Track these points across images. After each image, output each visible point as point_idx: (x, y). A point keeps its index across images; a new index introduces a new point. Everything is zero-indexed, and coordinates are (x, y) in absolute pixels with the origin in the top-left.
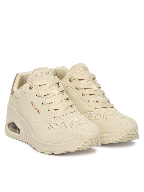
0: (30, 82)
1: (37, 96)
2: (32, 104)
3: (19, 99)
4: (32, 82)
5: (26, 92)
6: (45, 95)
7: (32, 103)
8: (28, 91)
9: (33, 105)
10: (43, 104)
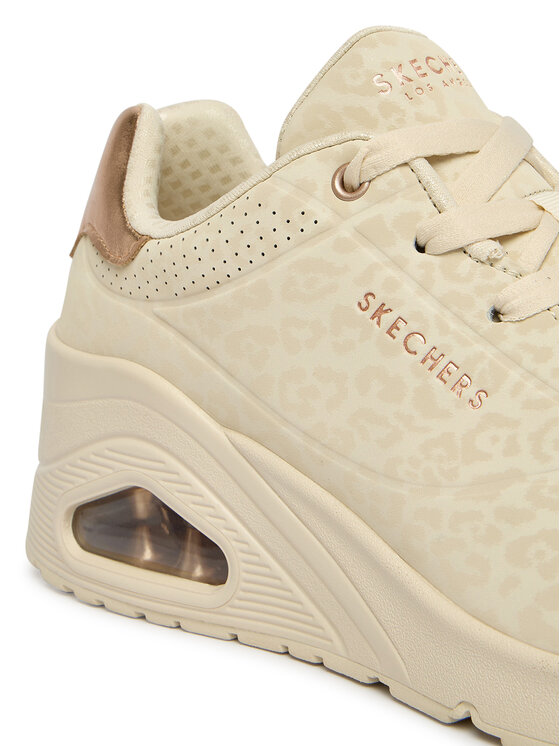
0: (333, 139)
1: (421, 249)
2: (387, 319)
3: (220, 296)
4: (349, 135)
5: (309, 227)
6: (503, 239)
7: (382, 310)
8: (324, 216)
9: (400, 335)
10: (496, 315)
